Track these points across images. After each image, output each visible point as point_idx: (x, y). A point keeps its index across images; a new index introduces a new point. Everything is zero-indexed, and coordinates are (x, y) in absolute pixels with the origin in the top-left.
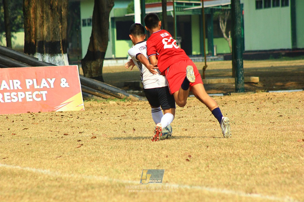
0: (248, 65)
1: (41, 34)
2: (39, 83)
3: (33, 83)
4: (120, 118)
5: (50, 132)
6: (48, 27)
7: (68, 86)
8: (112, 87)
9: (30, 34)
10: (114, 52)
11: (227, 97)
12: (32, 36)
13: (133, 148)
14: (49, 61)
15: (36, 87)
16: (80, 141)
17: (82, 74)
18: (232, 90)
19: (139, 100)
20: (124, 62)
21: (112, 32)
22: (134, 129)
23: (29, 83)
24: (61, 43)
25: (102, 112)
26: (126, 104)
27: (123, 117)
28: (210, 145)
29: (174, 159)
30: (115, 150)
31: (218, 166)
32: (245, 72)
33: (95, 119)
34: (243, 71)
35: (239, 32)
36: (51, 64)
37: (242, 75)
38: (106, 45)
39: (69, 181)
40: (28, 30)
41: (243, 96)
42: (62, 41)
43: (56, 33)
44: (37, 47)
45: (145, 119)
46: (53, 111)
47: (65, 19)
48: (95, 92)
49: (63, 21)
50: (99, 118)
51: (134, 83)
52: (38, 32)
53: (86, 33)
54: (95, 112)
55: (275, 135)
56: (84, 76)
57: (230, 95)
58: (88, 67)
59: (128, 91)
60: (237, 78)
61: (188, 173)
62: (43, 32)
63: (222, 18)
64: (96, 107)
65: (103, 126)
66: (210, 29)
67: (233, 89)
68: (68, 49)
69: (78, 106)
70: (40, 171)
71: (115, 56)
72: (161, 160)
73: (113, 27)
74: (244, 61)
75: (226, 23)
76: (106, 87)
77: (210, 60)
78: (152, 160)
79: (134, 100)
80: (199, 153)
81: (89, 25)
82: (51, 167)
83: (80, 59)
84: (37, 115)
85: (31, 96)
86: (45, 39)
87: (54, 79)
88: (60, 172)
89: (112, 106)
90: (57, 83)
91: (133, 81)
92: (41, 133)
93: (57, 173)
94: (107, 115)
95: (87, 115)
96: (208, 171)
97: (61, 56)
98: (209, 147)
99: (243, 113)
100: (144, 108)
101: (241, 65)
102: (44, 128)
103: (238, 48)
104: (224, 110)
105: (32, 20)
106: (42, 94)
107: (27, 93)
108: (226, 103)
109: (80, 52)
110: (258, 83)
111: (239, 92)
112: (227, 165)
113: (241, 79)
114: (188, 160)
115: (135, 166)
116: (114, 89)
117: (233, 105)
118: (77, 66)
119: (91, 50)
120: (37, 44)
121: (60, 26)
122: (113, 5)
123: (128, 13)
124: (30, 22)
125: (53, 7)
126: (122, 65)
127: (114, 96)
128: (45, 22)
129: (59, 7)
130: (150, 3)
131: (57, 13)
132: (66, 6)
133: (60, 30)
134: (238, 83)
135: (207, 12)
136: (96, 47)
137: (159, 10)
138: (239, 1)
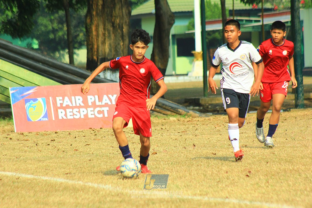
1: (103, 50)
2: (100, 99)
3: (95, 100)
4: (180, 134)
5: (112, 148)
6: (110, 45)
8: (172, 103)
9: (92, 52)
10: (174, 68)
11: (286, 113)
12: (94, 53)
13: (193, 164)
14: (110, 77)
18: (292, 107)
19: (199, 116)
20: (184, 78)
21: (173, 49)
22: (194, 145)
23: (91, 99)
25: (163, 128)
26: (186, 120)
27: (183, 133)
28: (269, 160)
29: (234, 175)
30: (175, 166)
31: (278, 182)
32: (305, 89)
33: (155, 135)
34: (302, 88)
35: (299, 48)
36: (112, 81)
37: (302, 91)
38: (167, 61)
39: (130, 196)
40: (90, 47)
41: (303, 112)
43: (117, 51)
45: (205, 135)
47: (127, 36)
48: (156, 108)
49: (125, 38)
50: (159, 134)
51: (195, 99)
52: (100, 49)
54: (156, 128)
57: (290, 111)
59: (188, 108)
60: (296, 95)
61: (247, 188)
62: (104, 50)
64: (157, 124)
65: (164, 142)
67: (292, 105)
70: (102, 186)
71: (175, 73)
72: (221, 176)
73: (173, 44)
76: (167, 103)
78: (212, 176)
79: (194, 116)
80: (259, 169)
82: (112, 182)
84: (98, 131)
85: (93, 112)
86: (106, 56)
87: (115, 96)
88: (121, 187)
89: (172, 122)
91: (193, 98)
92: (103, 149)
93: (118, 188)
94: (168, 131)
96: (268, 187)
98: (269, 163)
99: (303, 129)
100: (204, 124)
101: (301, 82)
102: (105, 144)
103: (297, 64)
104: (284, 126)
105: (94, 37)
106: (104, 110)
107: (89, 109)
108: (285, 120)
111: (299, 108)
112: (287, 181)
113: (301, 96)
114: (248, 176)
115: (195, 182)
116: (174, 105)
117: (292, 121)
120: (99, 60)
121: (122, 44)
122: (174, 22)
123: (189, 30)
124: (92, 40)
125: (115, 25)
126: (183, 81)
127: (174, 112)
128: (107, 39)
129: (121, 25)
130: (211, 20)
131: (119, 31)
132: (127, 23)
133: (121, 47)
134: (297, 99)
135: (267, 29)
136: (157, 64)
137: (219, 27)
138: (299, 18)
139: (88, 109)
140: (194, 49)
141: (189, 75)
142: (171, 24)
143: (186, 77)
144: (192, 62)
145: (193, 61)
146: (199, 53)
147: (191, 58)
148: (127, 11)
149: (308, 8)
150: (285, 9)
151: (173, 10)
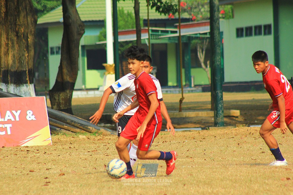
0: (228, 97)
2: (3, 116)
4: (90, 153)
5: (15, 168)
6: (14, 56)
7: (34, 119)
8: (82, 120)
10: (84, 82)
11: (205, 131)
13: (104, 187)
14: (14, 91)
16: (47, 178)
17: (50, 106)
19: (111, 134)
20: (94, 93)
21: (82, 61)
22: (105, 166)
24: (27, 72)
25: (71, 147)
26: (97, 139)
27: (93, 152)
28: (187, 183)
30: (84, 188)
32: (225, 105)
33: (63, 154)
34: (222, 104)
35: (219, 62)
36: (16, 95)
37: (222, 108)
38: (76, 74)
41: (222, 130)
42: (29, 70)
43: (22, 62)
44: (1, 76)
46: (18, 146)
47: (32, 47)
48: (63, 125)
49: (30, 49)
50: (68, 154)
51: (106, 115)
52: (3, 60)
53: (54, 62)
54: (64, 147)
55: (256, 173)
56: (52, 108)
57: (209, 129)
58: (57, 98)
59: (99, 125)
60: (216, 112)
62: (7, 61)
63: (200, 47)
64: (65, 142)
65: (72, 162)
66: (187, 58)
67: (211, 123)
68: (34, 79)
69: (45, 140)
73: (83, 55)
74: (224, 93)
75: (204, 52)
76: (76, 120)
77: (187, 92)
79: (105, 134)
80: (176, 192)
81: (57, 53)
83: (47, 89)
86: (10, 68)
87: (19, 112)
89: (82, 141)
90: (23, 116)
92: (5, 170)
94: (77, 150)
95: (55, 150)
97: (27, 86)
98: (186, 186)
99: (223, 148)
101: (221, 98)
102: (8, 164)
103: (217, 79)
104: (203, 145)
106: (6, 127)
108: (204, 138)
109: (47, 82)
110: (239, 117)
111: (219, 126)
113: (221, 113)
116: (84, 122)
117: (211, 140)
118: (44, 98)
119: (59, 80)
120: (1, 72)
121: (27, 55)
122: (84, 32)
123: (100, 41)
125: (19, 34)
126: (93, 96)
127: (84, 130)
128: (10, 50)
129: (25, 34)
130: (123, 30)
131: (24, 41)
132: (33, 32)
133: (26, 59)
134: (217, 116)
135: (184, 40)
136: (65, 77)
137: (133, 38)
138: (219, 29)
140: (106, 61)
141: (100, 89)
142: (81, 35)
143: (96, 92)
144: (103, 76)
145: (104, 74)
146: (111, 66)
147: (102, 71)
148: (33, 19)
149: (228, 18)
150: (203, 19)
151: (83, 19)
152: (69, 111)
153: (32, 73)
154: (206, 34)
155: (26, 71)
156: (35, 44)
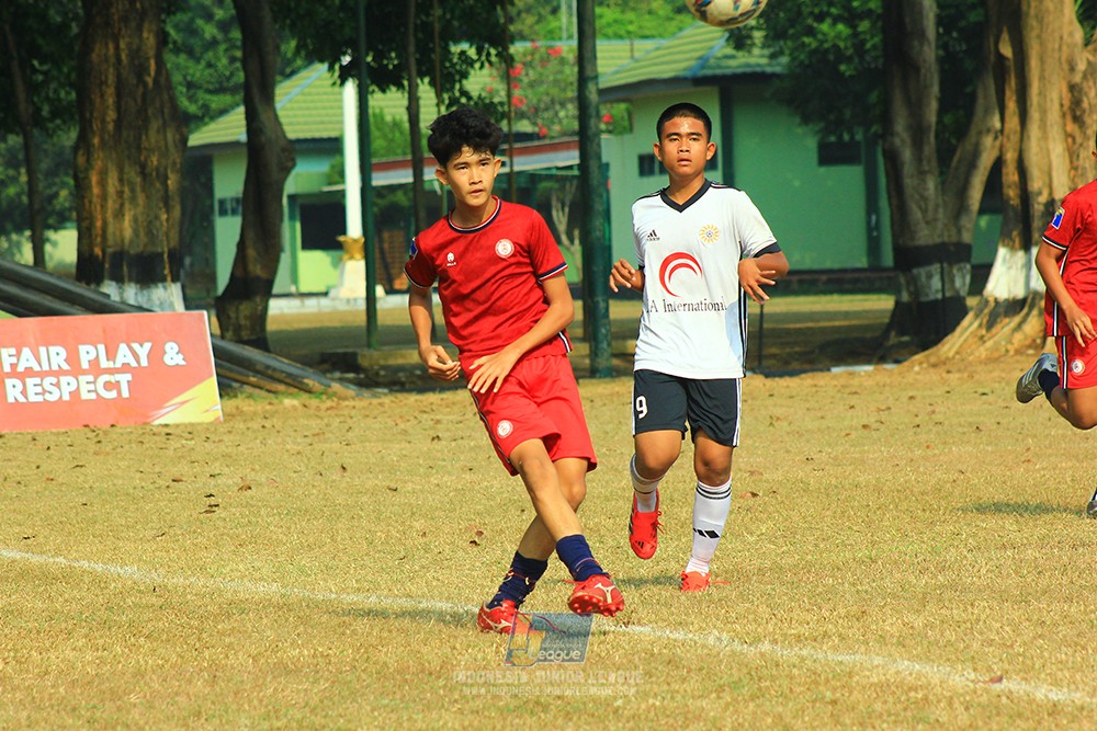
1: (118, 233)
2: (111, 355)
3: (97, 355)
4: (308, 440)
5: (139, 475)
6: (135, 220)
7: (182, 363)
8: (289, 364)
9: (90, 235)
10: (294, 279)
12: (96, 240)
13: (341, 515)
14: (136, 300)
15: (104, 363)
16: (211, 495)
17: (217, 331)
20: (319, 303)
21: (291, 231)
22: (344, 468)
23: (86, 353)
24: (166, 256)
25: (266, 425)
26: (324, 406)
27: (316, 439)
29: (441, 539)
30: (296, 519)
32: (613, 330)
33: (247, 442)
34: (608, 327)
35: (600, 231)
36: (140, 309)
37: (607, 336)
38: (276, 261)
39: (184, 595)
40: (85, 224)
41: (609, 386)
42: (170, 251)
43: (153, 233)
44: (107, 266)
45: (370, 442)
46: (146, 424)
47: (176, 199)
48: (248, 376)
49: (171, 203)
50: (258, 441)
51: (345, 354)
52: (111, 229)
53: (227, 232)
54: (249, 425)
56: (223, 337)
58: (233, 315)
59: (329, 375)
60: (593, 344)
62: (121, 230)
63: (558, 199)
64: (251, 414)
65: (268, 460)
67: (584, 370)
68: (182, 272)
69: (207, 411)
70: (114, 569)
72: (409, 543)
73: (292, 218)
74: (611, 302)
75: (567, 210)
76: (277, 365)
78: (388, 543)
79: (343, 396)
80: (503, 525)
81: (234, 212)
82: (140, 560)
83: (212, 295)
84: (106, 433)
85: (93, 385)
86: (126, 247)
87: (148, 346)
88: (162, 571)
89: (289, 411)
90: (156, 355)
91: (340, 350)
92: (116, 477)
93: (154, 575)
94: (278, 432)
95: (230, 432)
97: (165, 288)
98: (526, 512)
99: (609, 427)
100: (368, 416)
101: (605, 312)
102: (123, 464)
103: (596, 269)
105: (95, 200)
106: (118, 382)
107: (83, 379)
109: (212, 278)
111: (600, 377)
113: (605, 346)
114: (474, 542)
115: (346, 559)
116: (295, 369)
118: (203, 315)
119: (239, 274)
120: (107, 259)
121: (164, 217)
122: (294, 165)
123: (330, 184)
124: (90, 206)
125: (148, 170)
126: (315, 310)
127: (296, 387)
128: (127, 205)
129: (162, 169)
130: (384, 160)
131: (158, 185)
132: (178, 166)
133: (164, 225)
134: (596, 355)
135: (523, 183)
136: (251, 267)
137: (405, 177)
138: (599, 158)
139: (80, 378)
140: (344, 231)
141: (332, 294)
142: (286, 170)
143: (324, 301)
144: (337, 263)
145: (341, 259)
146: (355, 241)
147: (336, 253)
148: (177, 137)
149: (621, 133)
150: (564, 134)
151: (291, 135)
152: (261, 342)
153: (176, 259)
154: (570, 167)
155: (162, 254)
156: (183, 192)
